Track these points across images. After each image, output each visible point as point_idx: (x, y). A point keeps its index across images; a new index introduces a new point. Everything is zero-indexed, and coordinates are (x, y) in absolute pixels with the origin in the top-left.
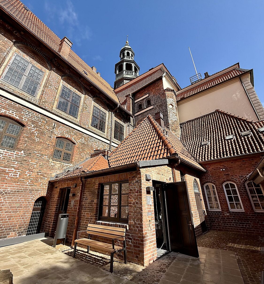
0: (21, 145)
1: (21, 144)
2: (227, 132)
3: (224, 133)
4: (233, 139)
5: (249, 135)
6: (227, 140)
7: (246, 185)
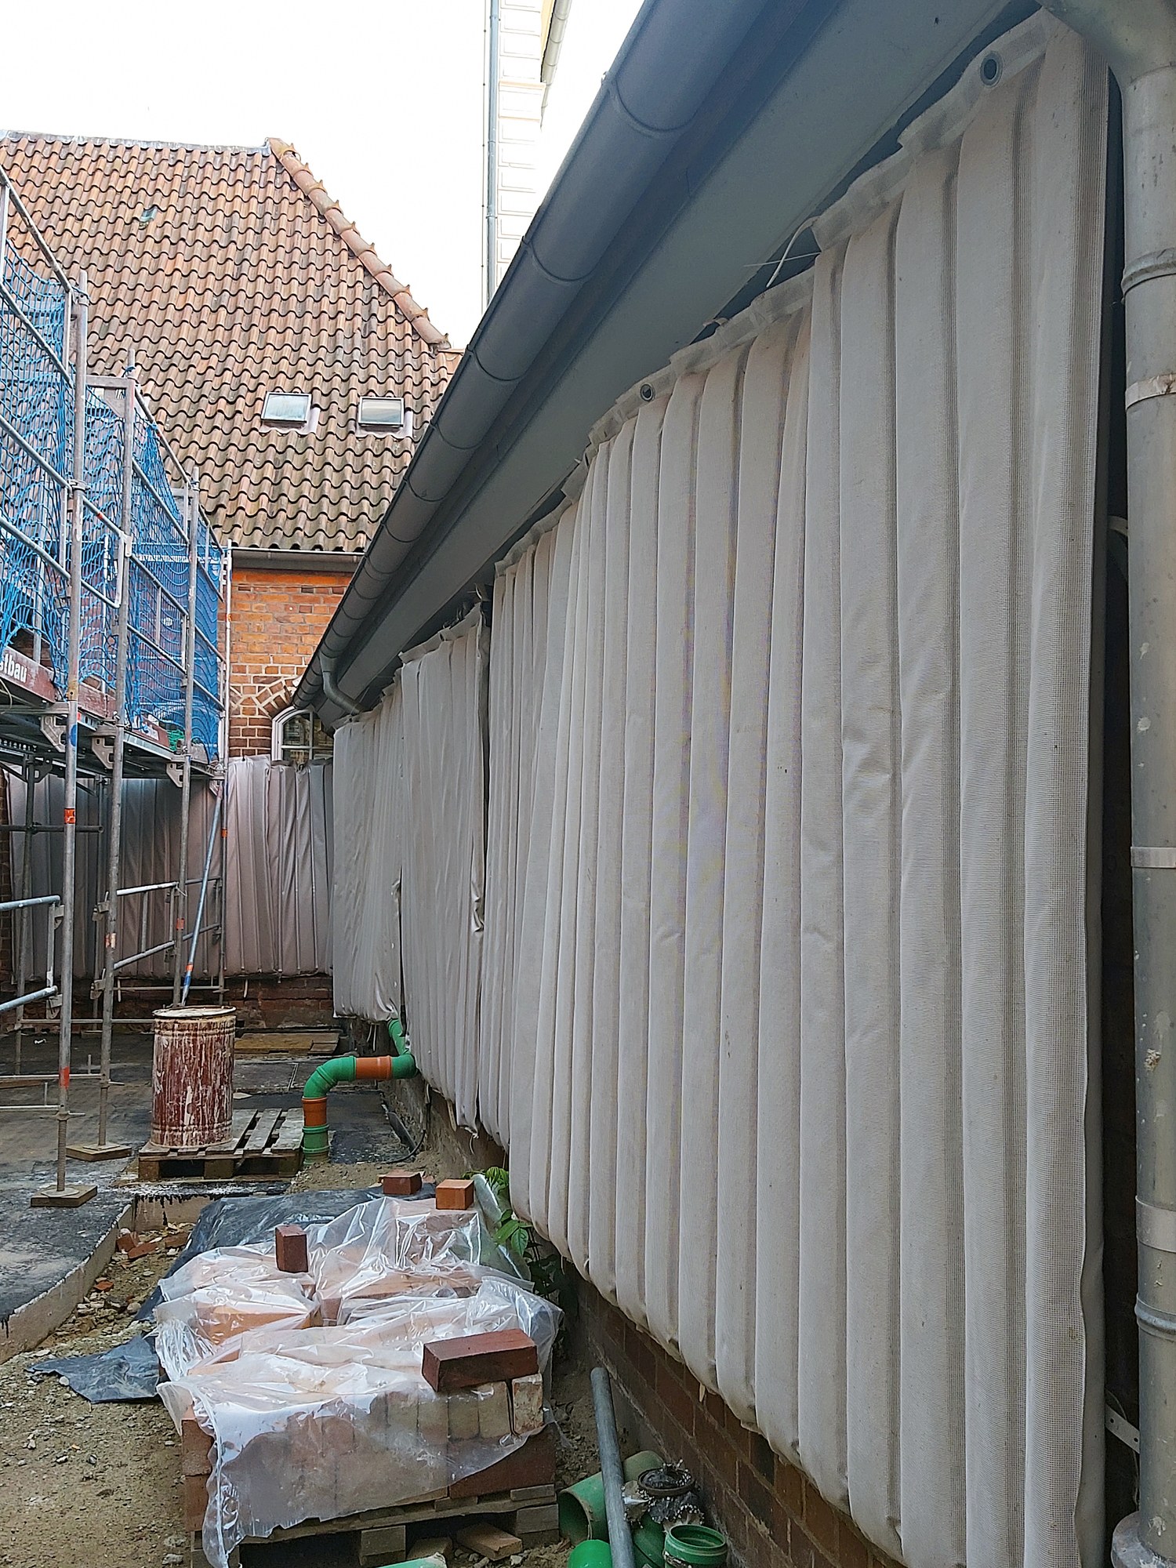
2: (284, 365)
3: (267, 365)
4: (300, 424)
5: (395, 429)
6: (264, 422)
7: (277, 729)
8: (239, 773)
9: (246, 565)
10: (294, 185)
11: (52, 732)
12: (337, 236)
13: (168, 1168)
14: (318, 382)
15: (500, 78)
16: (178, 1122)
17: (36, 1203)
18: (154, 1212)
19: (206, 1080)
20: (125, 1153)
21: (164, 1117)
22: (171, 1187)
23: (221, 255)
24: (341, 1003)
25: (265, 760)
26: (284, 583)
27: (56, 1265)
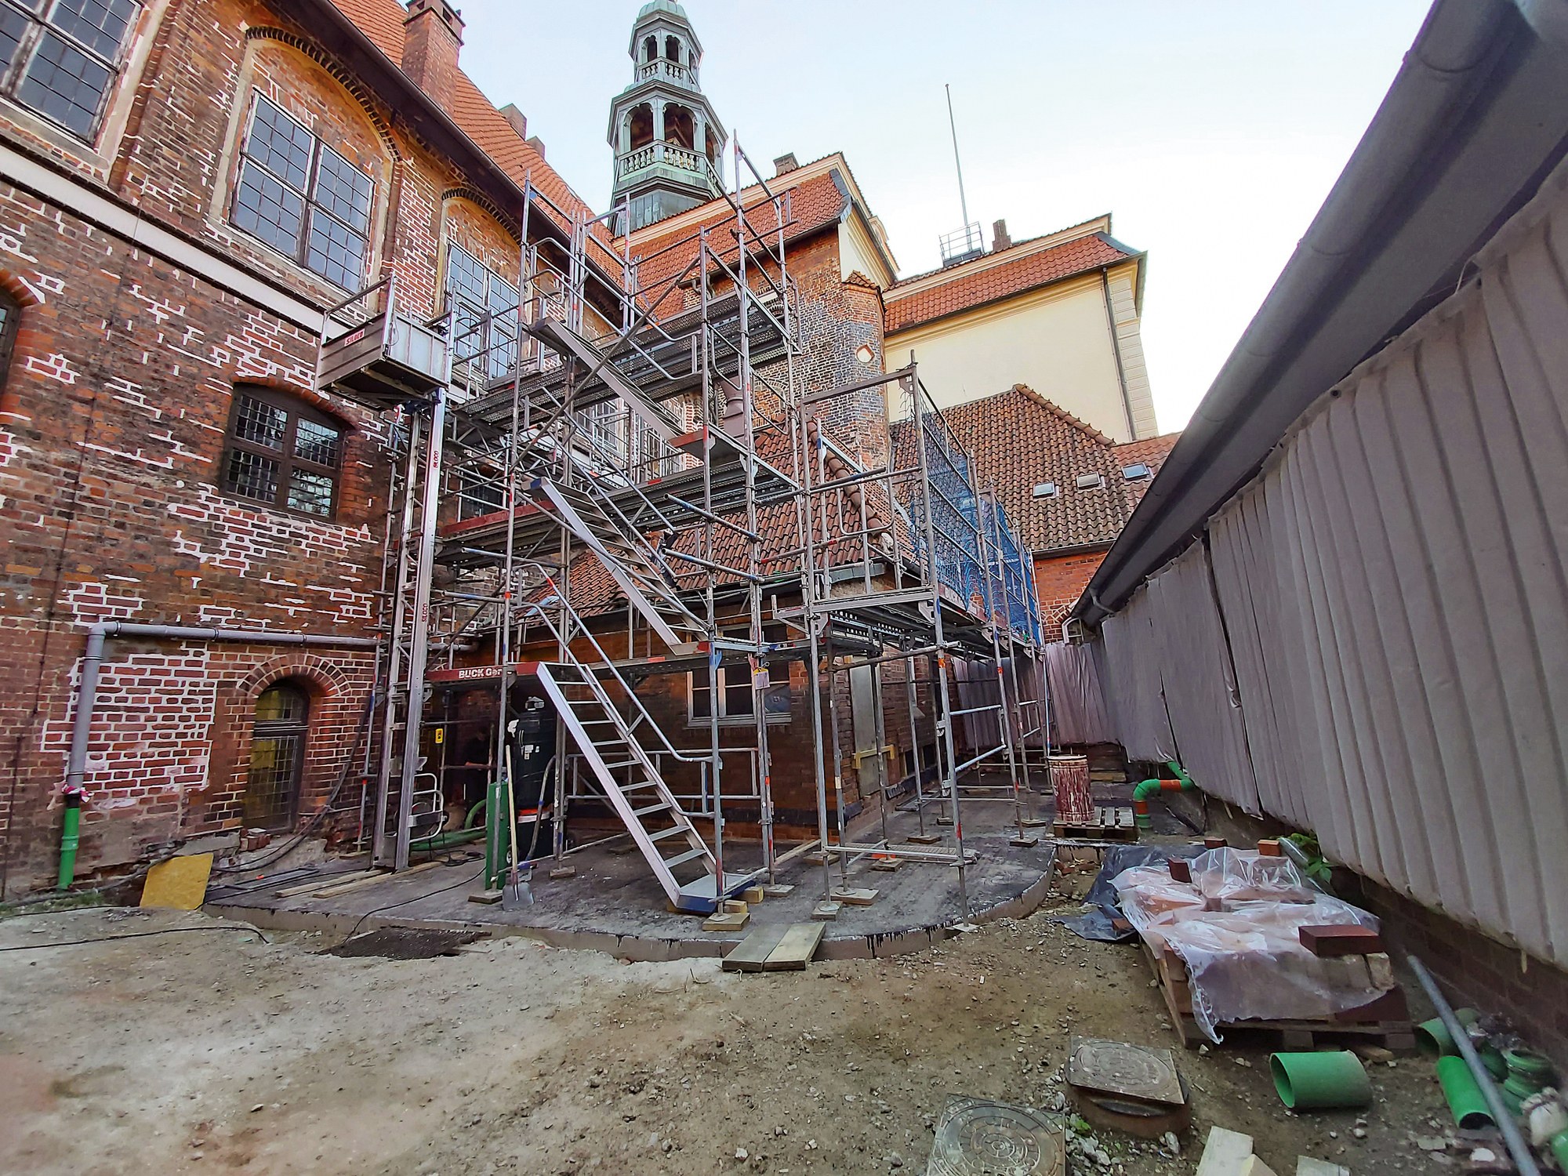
0: (356, 505)
1: (355, 500)
2: (1039, 472)
3: (1031, 474)
4: (1051, 494)
5: (1097, 485)
6: (1035, 497)
7: (1064, 628)
8: (1051, 649)
9: (1039, 558)
10: (1029, 400)
11: (987, 635)
12: (1052, 414)
13: (1069, 832)
14: (1055, 475)
15: (1116, 323)
16: (1069, 810)
17: (1012, 844)
18: (1067, 852)
19: (1079, 790)
20: (1043, 824)
21: (1061, 807)
22: (1072, 841)
23: (1003, 436)
24: (1131, 756)
25: (1062, 643)
26: (1057, 562)
27: (1033, 873)
